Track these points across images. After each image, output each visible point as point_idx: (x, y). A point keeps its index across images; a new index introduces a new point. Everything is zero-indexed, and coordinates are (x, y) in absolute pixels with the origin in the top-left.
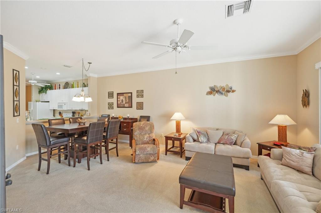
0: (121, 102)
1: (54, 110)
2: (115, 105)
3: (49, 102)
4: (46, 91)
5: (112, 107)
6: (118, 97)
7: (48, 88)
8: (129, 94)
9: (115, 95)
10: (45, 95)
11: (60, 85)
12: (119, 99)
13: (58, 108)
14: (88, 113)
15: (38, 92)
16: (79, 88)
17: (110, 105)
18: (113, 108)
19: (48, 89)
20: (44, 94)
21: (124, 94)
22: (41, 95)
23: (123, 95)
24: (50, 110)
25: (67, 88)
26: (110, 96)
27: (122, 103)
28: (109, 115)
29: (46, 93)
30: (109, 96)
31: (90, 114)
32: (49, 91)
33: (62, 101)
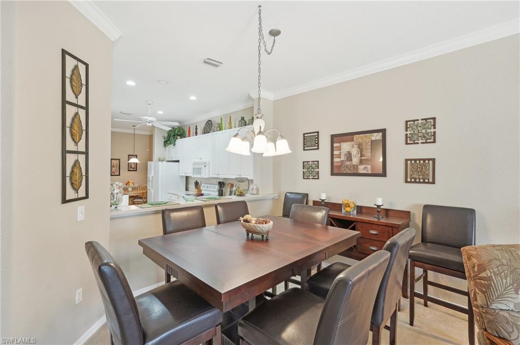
0: (343, 158)
1: (187, 178)
2: (325, 168)
3: (178, 161)
4: (175, 141)
5: (314, 173)
6: (335, 145)
7: (178, 135)
8: (375, 134)
9: (325, 142)
10: (173, 148)
11: (196, 128)
12: (335, 152)
13: (194, 174)
14: (255, 187)
15: (163, 144)
16: (232, 130)
17: (308, 168)
18: (317, 176)
19: (178, 137)
20: (172, 146)
21: (356, 137)
22: (167, 148)
23: (353, 140)
24: (181, 176)
25: (209, 132)
26: (309, 144)
27: (348, 163)
28: (307, 195)
29: (174, 145)
30: (304, 144)
31: (257, 190)
32: (179, 141)
33: (200, 159)
